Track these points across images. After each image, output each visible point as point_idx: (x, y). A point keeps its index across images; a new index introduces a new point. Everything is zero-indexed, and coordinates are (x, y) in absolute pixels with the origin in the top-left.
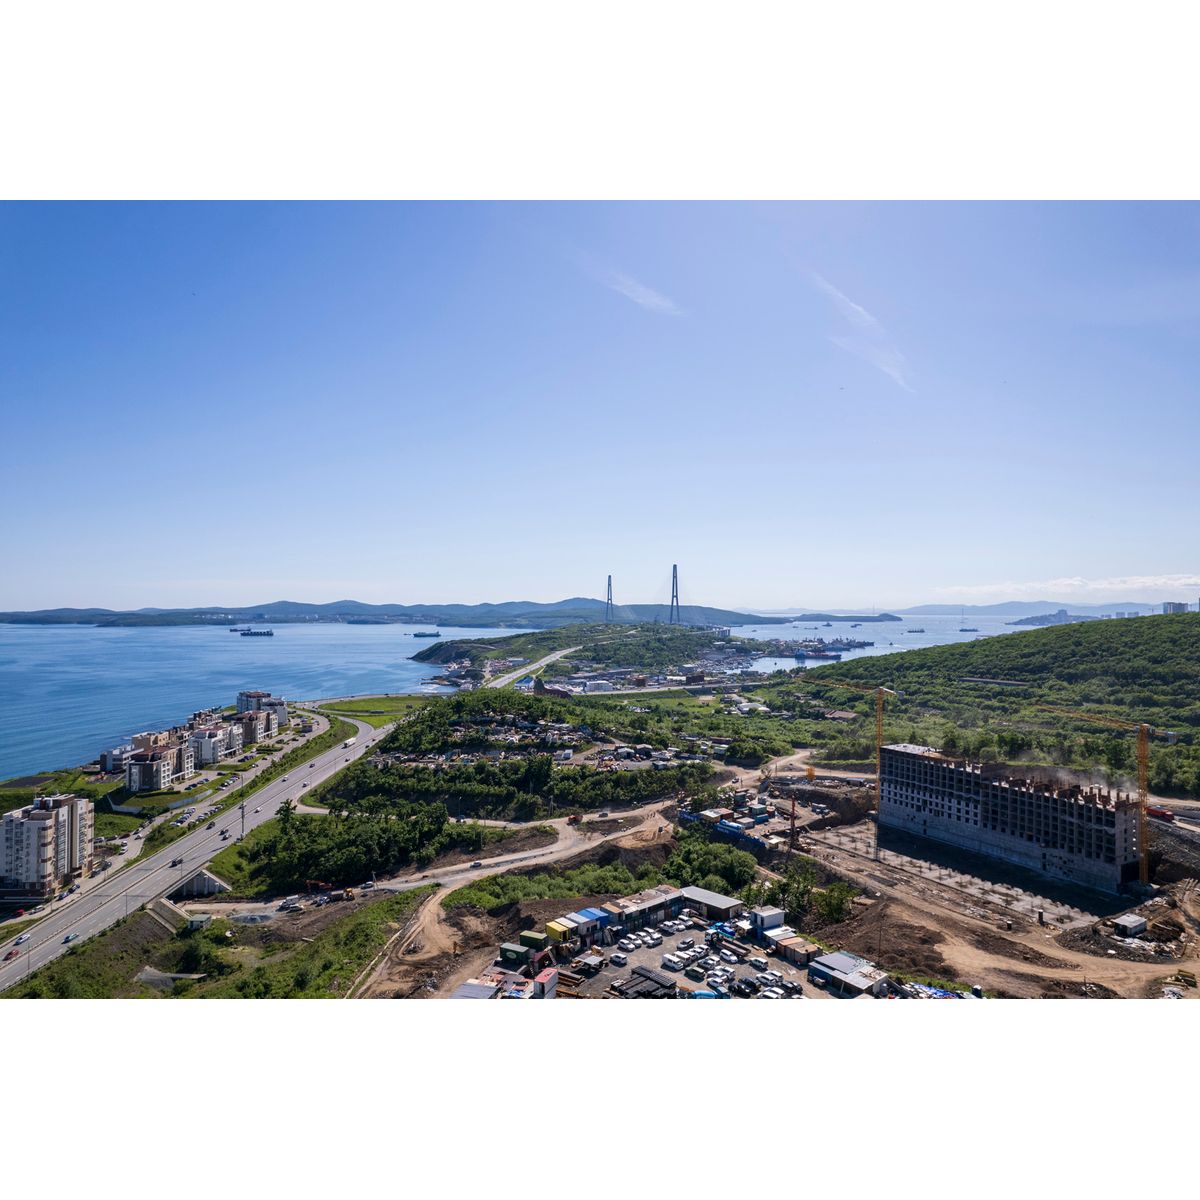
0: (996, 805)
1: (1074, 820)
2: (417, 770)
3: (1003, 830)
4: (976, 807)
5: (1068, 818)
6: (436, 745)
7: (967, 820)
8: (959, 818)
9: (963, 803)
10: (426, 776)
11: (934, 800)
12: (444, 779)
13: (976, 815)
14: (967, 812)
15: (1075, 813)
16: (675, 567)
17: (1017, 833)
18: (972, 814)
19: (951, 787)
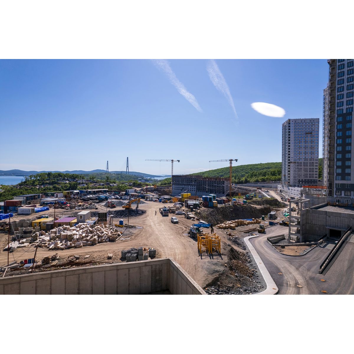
0: (199, 185)
1: (216, 185)
2: (32, 188)
3: (201, 191)
4: (195, 187)
5: (215, 185)
6: (40, 184)
7: (193, 191)
8: (191, 190)
9: (192, 186)
10: (35, 189)
11: (185, 187)
12: (41, 190)
13: (195, 189)
14: (193, 188)
15: (216, 183)
16: (128, 158)
17: (204, 191)
18: (194, 189)
19: (189, 182)
